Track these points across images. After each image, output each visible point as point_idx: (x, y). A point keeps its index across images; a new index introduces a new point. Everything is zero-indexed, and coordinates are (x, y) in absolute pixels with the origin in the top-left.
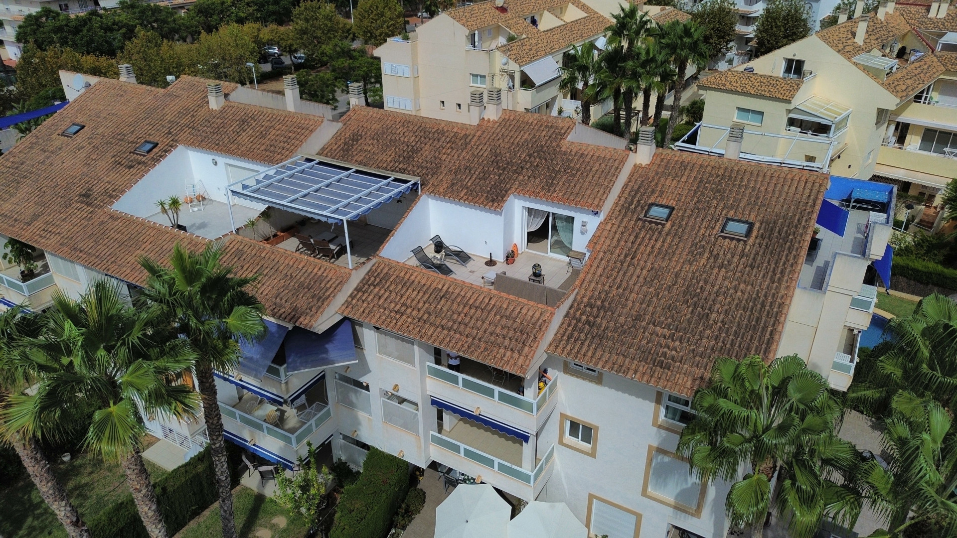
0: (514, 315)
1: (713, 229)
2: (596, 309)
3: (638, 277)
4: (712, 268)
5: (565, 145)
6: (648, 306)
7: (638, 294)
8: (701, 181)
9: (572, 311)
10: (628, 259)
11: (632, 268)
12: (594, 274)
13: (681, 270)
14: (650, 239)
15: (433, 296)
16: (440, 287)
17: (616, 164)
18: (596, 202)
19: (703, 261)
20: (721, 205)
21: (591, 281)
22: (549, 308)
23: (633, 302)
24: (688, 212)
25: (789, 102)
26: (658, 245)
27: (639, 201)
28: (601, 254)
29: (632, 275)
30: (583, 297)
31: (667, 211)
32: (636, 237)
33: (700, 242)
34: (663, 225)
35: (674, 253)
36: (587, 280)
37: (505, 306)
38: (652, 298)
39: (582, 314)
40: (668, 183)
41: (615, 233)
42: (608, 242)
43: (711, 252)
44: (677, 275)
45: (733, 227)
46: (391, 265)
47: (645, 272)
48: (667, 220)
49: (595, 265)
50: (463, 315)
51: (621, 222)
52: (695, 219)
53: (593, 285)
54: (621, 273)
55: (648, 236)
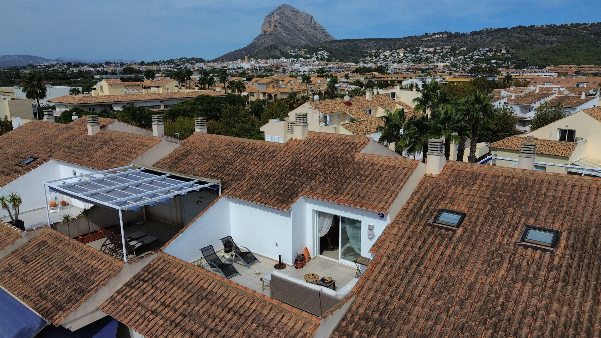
0: (272, 324)
1: (511, 236)
2: (371, 323)
3: (425, 287)
4: (514, 281)
5: (358, 156)
6: (435, 323)
7: (423, 307)
8: (495, 189)
9: (344, 324)
10: (414, 266)
11: (417, 276)
12: (374, 281)
13: (475, 282)
14: (439, 245)
15: (195, 296)
16: (205, 286)
17: (405, 171)
18: (381, 205)
19: (502, 272)
20: (519, 213)
21: (370, 289)
22: (314, 318)
23: (418, 317)
24: (481, 219)
25: (567, 158)
26: (448, 252)
27: (428, 207)
28: (385, 259)
29: (417, 284)
30: (359, 307)
31: (458, 217)
32: (424, 242)
33: (497, 250)
34: (454, 232)
35: (466, 261)
36: (366, 287)
37: (265, 312)
38: (440, 313)
39: (354, 329)
40: (459, 190)
41: (402, 237)
42: (393, 246)
43: (511, 262)
44: (471, 287)
45: (534, 235)
46: (168, 261)
47: (432, 281)
48: (458, 226)
49: (377, 270)
50: (217, 320)
51: (408, 227)
52: (490, 226)
53: (372, 293)
54: (405, 281)
55: (437, 242)
